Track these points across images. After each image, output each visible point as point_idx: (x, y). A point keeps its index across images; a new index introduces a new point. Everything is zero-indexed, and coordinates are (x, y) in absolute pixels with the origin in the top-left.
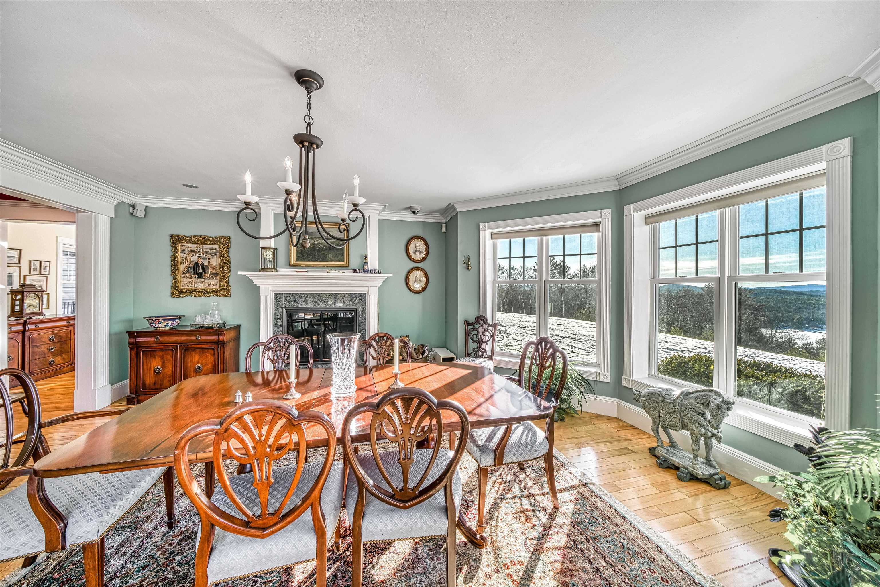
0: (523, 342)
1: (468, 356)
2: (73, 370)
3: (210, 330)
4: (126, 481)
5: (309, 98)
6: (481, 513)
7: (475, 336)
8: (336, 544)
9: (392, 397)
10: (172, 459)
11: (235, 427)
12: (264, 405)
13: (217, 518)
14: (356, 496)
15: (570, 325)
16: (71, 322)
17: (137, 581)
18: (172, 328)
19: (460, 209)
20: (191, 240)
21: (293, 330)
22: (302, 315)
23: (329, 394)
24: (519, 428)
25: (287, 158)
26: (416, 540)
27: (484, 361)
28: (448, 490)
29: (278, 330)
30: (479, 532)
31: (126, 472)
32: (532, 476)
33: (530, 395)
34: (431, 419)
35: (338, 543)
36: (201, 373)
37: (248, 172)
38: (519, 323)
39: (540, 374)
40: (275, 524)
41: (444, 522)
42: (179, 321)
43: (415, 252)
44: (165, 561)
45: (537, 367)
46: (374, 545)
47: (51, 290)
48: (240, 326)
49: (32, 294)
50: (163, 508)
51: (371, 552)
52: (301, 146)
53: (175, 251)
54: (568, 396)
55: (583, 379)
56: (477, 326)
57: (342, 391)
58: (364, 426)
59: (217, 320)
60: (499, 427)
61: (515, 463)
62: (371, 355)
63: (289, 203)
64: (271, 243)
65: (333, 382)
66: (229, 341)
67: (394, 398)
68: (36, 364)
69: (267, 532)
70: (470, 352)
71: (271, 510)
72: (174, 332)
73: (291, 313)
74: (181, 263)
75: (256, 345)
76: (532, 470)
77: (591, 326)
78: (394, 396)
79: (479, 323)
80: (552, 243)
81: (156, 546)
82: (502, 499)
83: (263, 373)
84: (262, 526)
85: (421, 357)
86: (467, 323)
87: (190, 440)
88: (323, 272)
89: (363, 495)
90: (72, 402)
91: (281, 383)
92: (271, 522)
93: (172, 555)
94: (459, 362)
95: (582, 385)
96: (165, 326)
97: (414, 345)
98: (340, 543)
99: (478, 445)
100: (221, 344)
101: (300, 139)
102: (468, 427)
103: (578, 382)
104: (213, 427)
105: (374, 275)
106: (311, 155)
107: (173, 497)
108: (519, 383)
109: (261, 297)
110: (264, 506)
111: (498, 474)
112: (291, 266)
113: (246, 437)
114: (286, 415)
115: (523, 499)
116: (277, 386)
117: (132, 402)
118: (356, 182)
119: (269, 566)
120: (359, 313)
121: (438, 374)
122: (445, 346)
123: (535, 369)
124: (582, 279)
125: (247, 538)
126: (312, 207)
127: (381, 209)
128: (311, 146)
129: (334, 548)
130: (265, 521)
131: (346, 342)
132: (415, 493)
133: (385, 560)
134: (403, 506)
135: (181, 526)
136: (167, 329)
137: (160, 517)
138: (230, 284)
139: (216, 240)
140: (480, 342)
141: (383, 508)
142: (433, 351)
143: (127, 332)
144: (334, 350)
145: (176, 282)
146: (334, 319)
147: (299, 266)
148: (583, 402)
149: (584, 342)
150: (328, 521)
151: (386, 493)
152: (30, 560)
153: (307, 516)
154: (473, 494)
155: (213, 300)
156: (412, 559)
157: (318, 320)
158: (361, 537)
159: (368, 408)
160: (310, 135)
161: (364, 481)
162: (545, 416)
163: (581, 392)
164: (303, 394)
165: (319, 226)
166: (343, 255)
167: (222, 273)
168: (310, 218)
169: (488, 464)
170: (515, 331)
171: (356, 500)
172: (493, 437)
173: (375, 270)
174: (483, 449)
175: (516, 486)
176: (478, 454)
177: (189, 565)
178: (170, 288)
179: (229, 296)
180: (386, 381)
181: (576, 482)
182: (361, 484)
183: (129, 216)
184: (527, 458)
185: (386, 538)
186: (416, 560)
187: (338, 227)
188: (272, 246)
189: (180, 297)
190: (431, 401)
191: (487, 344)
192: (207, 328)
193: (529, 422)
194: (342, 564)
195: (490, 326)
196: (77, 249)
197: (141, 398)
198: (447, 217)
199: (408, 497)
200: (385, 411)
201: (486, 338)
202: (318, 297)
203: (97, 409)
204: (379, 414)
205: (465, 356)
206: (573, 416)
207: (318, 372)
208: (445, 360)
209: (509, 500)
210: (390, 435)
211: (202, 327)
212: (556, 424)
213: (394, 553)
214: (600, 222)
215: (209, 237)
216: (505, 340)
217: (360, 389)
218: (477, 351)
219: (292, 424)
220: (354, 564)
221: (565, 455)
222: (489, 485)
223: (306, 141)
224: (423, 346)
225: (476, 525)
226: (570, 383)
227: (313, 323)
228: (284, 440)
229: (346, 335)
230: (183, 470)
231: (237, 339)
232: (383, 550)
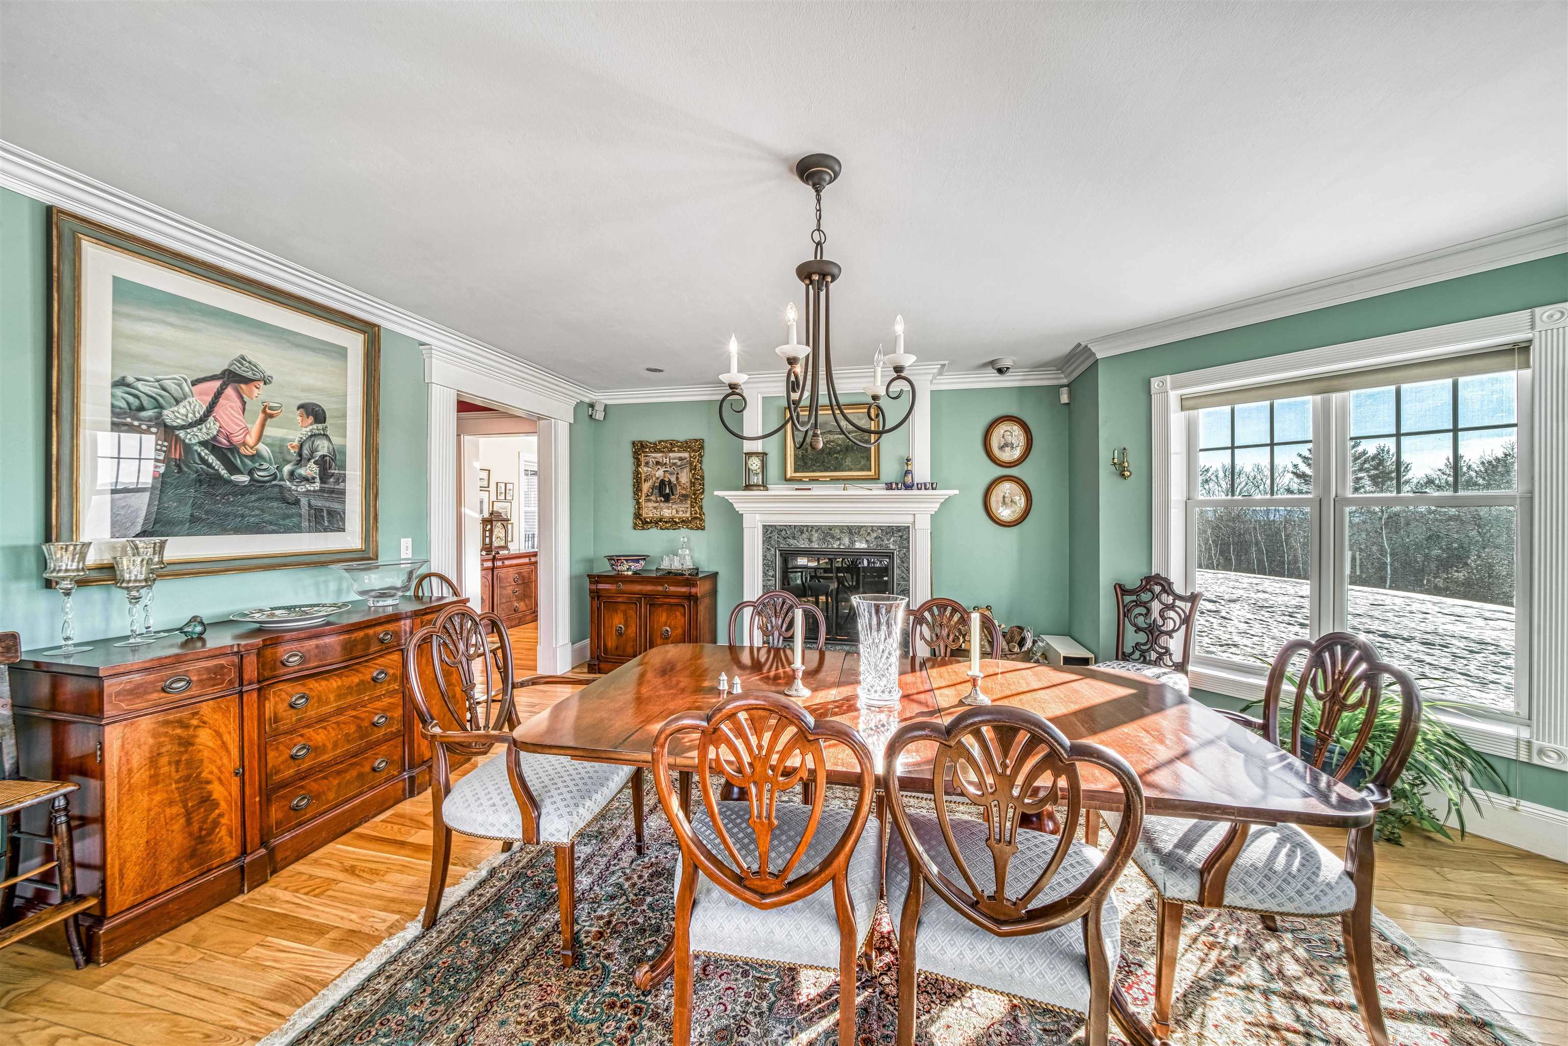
0: (1267, 640)
1: (1123, 659)
2: (535, 619)
3: (680, 578)
4: (595, 775)
5: (819, 201)
6: (1163, 995)
7: (1141, 619)
8: (867, 955)
9: (976, 719)
10: (648, 757)
11: (725, 728)
12: (765, 701)
13: (702, 858)
14: (906, 884)
15: (1413, 608)
16: (533, 559)
17: (605, 914)
18: (635, 573)
19: (1100, 354)
20: (656, 447)
21: (789, 584)
22: (802, 561)
23: (855, 697)
24: (1267, 836)
25: (789, 307)
26: (1015, 1002)
27: (1165, 674)
28: (1091, 925)
29: (770, 583)
30: (1159, 1034)
31: (593, 763)
32: (1301, 952)
33: (1298, 763)
34: (1056, 776)
35: (871, 956)
36: (670, 641)
37: (733, 338)
38: (1253, 595)
39: (1330, 720)
40: (779, 893)
41: (1082, 987)
42: (643, 563)
43: (1001, 448)
44: (634, 898)
45: (1321, 703)
46: (933, 981)
47: (514, 520)
48: (717, 573)
49: (499, 524)
50: (631, 823)
51: (928, 992)
52: (808, 282)
53: (638, 464)
54: (1413, 785)
55: (1466, 750)
56: (1145, 597)
57: (876, 696)
58: (918, 764)
59: (688, 563)
60: (1210, 823)
61: (1255, 911)
62: (922, 637)
63: (793, 378)
64: (758, 446)
65: (861, 678)
66: (703, 596)
67: (980, 722)
68: (503, 610)
69: (767, 901)
70: (1128, 649)
71: (771, 868)
72: (638, 577)
73: (787, 556)
74: (645, 480)
75: (741, 606)
76: (1303, 940)
77: (1488, 614)
78: (980, 719)
79: (1151, 591)
80: (1358, 406)
81: (625, 873)
82: (1217, 982)
83: (751, 648)
84: (760, 890)
85: (1016, 649)
86: (1121, 590)
87: (671, 735)
88: (837, 489)
89: (919, 886)
90: (535, 660)
91: (777, 669)
92: (773, 887)
93: (642, 893)
94: (1102, 668)
95: (1462, 762)
96: (628, 570)
97: (1003, 626)
98: (874, 956)
99: (1156, 851)
100: (692, 599)
101: (806, 272)
102: (1141, 807)
103: (1447, 754)
104: (698, 722)
105: (923, 492)
106: (823, 294)
107: (642, 811)
108: (1265, 730)
109: (745, 531)
110: (764, 860)
111: (1204, 923)
112: (786, 480)
113: (739, 744)
114: (796, 722)
115: (1274, 998)
116: (772, 674)
117: (593, 669)
118: (899, 328)
119: (770, 956)
120: (897, 561)
121: (1060, 687)
122: (1068, 632)
123: (1314, 707)
124: (1461, 493)
125: (740, 901)
126: (825, 382)
127: (935, 371)
128: (824, 279)
129: (864, 962)
130: (764, 883)
131: (883, 611)
132: (1018, 910)
133: (953, 1015)
134: (995, 928)
135: (652, 854)
136: (630, 573)
137: (627, 834)
138: (704, 510)
139: (686, 446)
140: (1153, 632)
141: (955, 922)
142: (1043, 641)
143: (588, 576)
144: (862, 624)
145: (639, 508)
146: (853, 569)
147: (800, 480)
148: (1468, 808)
149: (1465, 654)
150: (858, 913)
151: (960, 894)
152: (507, 846)
153: (826, 893)
154: (1142, 949)
155: (683, 535)
156: (1008, 1034)
157: (826, 570)
158: (914, 959)
159: (929, 733)
160: (822, 262)
161: (921, 862)
162: (1350, 822)
163: (1459, 781)
164: (814, 690)
165: (837, 412)
166: (869, 459)
167: (694, 494)
168: (823, 400)
169: (1184, 896)
170: (1243, 613)
171: (905, 892)
172: (1196, 841)
173: (925, 484)
174: (1170, 861)
175: (1254, 962)
176: (1157, 870)
177: (662, 914)
178: (632, 516)
179: (703, 529)
180: (953, 688)
181: (1448, 1009)
182: (916, 867)
183: (587, 418)
184: (1289, 908)
185: (961, 977)
186: (1014, 1039)
187: (866, 410)
188: (760, 450)
189: (644, 529)
190: (1057, 741)
191: (1171, 637)
192: (676, 574)
193: (1294, 826)
194: (877, 994)
195: (1181, 598)
196: (539, 466)
197: (602, 665)
198: (1070, 374)
199: (1005, 914)
200: (962, 743)
201: (1170, 625)
202: (827, 532)
203: (559, 673)
204: (950, 747)
205: (1117, 659)
206: (1430, 838)
207: (834, 658)
208: (1068, 661)
209: (1236, 991)
210: (972, 790)
211: (669, 573)
212: (1378, 848)
213: (970, 1009)
214: (1530, 341)
215: (678, 442)
216: (1216, 632)
217: (906, 697)
218: (1147, 650)
219: (806, 737)
220: (901, 1002)
221: (1405, 928)
222: (1183, 941)
223: (815, 273)
224: (1021, 629)
225: (1150, 1017)
226: (1419, 753)
227: (818, 575)
228: (794, 761)
229: (883, 599)
230: (662, 777)
231: (714, 593)
232: (949, 997)
